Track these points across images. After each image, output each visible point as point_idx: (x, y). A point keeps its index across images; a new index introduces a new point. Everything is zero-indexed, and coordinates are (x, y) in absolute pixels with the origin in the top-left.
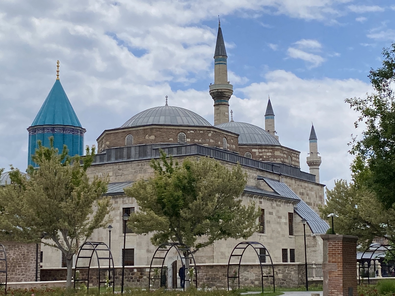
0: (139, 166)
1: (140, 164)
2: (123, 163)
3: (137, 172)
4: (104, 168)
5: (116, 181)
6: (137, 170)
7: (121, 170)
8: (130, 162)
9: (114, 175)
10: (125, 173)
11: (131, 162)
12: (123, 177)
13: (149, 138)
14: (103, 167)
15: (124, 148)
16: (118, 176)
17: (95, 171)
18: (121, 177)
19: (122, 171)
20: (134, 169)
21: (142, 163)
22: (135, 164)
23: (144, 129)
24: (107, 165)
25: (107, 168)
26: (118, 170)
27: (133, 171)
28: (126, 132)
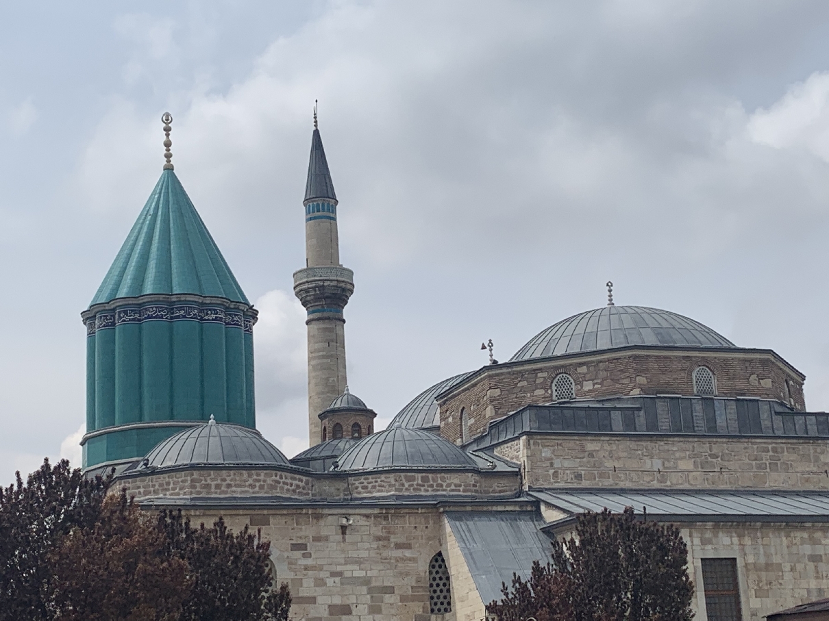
0: (768, 451)
1: (770, 447)
2: (724, 440)
3: (763, 466)
4: (666, 447)
5: (707, 486)
6: (764, 461)
7: (717, 457)
8: (743, 440)
9: (700, 469)
10: (732, 465)
11: (747, 440)
12: (726, 476)
13: (759, 383)
14: (662, 443)
15: (693, 401)
16: (711, 474)
17: (640, 452)
18: (719, 477)
19: (719, 459)
20: (756, 459)
21: (774, 445)
22: (755, 447)
23: (745, 360)
24: (676, 439)
25: (675, 449)
26: (710, 455)
27: (754, 462)
28: (694, 359)
